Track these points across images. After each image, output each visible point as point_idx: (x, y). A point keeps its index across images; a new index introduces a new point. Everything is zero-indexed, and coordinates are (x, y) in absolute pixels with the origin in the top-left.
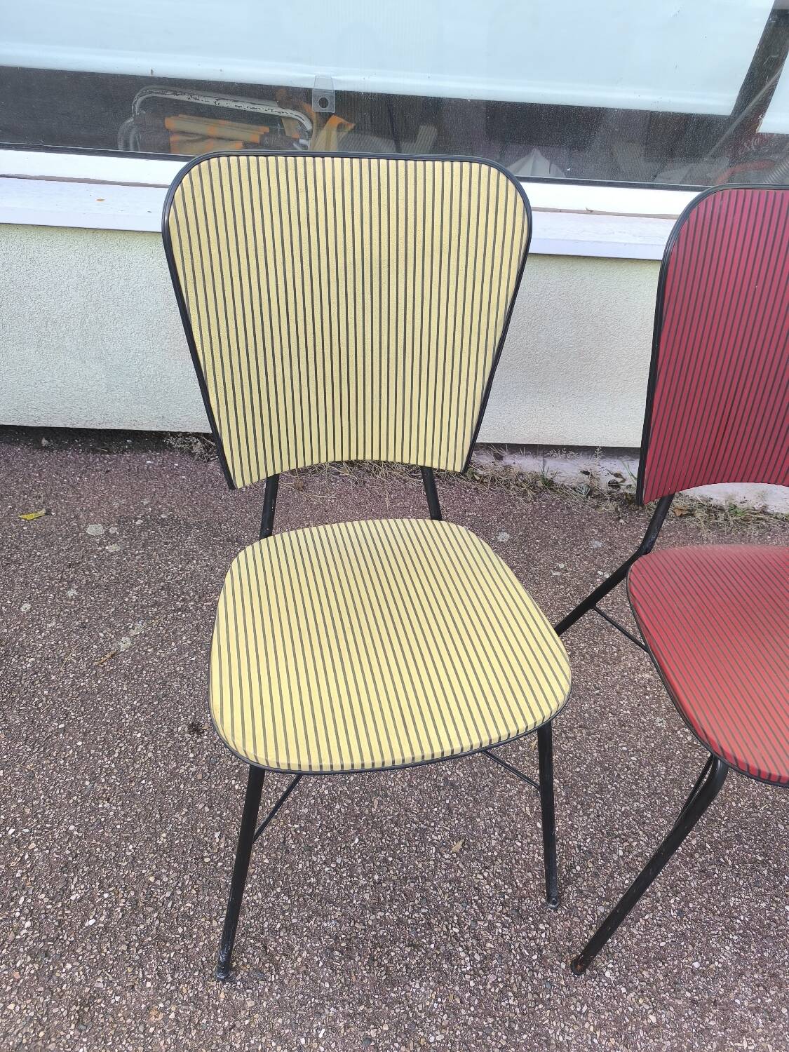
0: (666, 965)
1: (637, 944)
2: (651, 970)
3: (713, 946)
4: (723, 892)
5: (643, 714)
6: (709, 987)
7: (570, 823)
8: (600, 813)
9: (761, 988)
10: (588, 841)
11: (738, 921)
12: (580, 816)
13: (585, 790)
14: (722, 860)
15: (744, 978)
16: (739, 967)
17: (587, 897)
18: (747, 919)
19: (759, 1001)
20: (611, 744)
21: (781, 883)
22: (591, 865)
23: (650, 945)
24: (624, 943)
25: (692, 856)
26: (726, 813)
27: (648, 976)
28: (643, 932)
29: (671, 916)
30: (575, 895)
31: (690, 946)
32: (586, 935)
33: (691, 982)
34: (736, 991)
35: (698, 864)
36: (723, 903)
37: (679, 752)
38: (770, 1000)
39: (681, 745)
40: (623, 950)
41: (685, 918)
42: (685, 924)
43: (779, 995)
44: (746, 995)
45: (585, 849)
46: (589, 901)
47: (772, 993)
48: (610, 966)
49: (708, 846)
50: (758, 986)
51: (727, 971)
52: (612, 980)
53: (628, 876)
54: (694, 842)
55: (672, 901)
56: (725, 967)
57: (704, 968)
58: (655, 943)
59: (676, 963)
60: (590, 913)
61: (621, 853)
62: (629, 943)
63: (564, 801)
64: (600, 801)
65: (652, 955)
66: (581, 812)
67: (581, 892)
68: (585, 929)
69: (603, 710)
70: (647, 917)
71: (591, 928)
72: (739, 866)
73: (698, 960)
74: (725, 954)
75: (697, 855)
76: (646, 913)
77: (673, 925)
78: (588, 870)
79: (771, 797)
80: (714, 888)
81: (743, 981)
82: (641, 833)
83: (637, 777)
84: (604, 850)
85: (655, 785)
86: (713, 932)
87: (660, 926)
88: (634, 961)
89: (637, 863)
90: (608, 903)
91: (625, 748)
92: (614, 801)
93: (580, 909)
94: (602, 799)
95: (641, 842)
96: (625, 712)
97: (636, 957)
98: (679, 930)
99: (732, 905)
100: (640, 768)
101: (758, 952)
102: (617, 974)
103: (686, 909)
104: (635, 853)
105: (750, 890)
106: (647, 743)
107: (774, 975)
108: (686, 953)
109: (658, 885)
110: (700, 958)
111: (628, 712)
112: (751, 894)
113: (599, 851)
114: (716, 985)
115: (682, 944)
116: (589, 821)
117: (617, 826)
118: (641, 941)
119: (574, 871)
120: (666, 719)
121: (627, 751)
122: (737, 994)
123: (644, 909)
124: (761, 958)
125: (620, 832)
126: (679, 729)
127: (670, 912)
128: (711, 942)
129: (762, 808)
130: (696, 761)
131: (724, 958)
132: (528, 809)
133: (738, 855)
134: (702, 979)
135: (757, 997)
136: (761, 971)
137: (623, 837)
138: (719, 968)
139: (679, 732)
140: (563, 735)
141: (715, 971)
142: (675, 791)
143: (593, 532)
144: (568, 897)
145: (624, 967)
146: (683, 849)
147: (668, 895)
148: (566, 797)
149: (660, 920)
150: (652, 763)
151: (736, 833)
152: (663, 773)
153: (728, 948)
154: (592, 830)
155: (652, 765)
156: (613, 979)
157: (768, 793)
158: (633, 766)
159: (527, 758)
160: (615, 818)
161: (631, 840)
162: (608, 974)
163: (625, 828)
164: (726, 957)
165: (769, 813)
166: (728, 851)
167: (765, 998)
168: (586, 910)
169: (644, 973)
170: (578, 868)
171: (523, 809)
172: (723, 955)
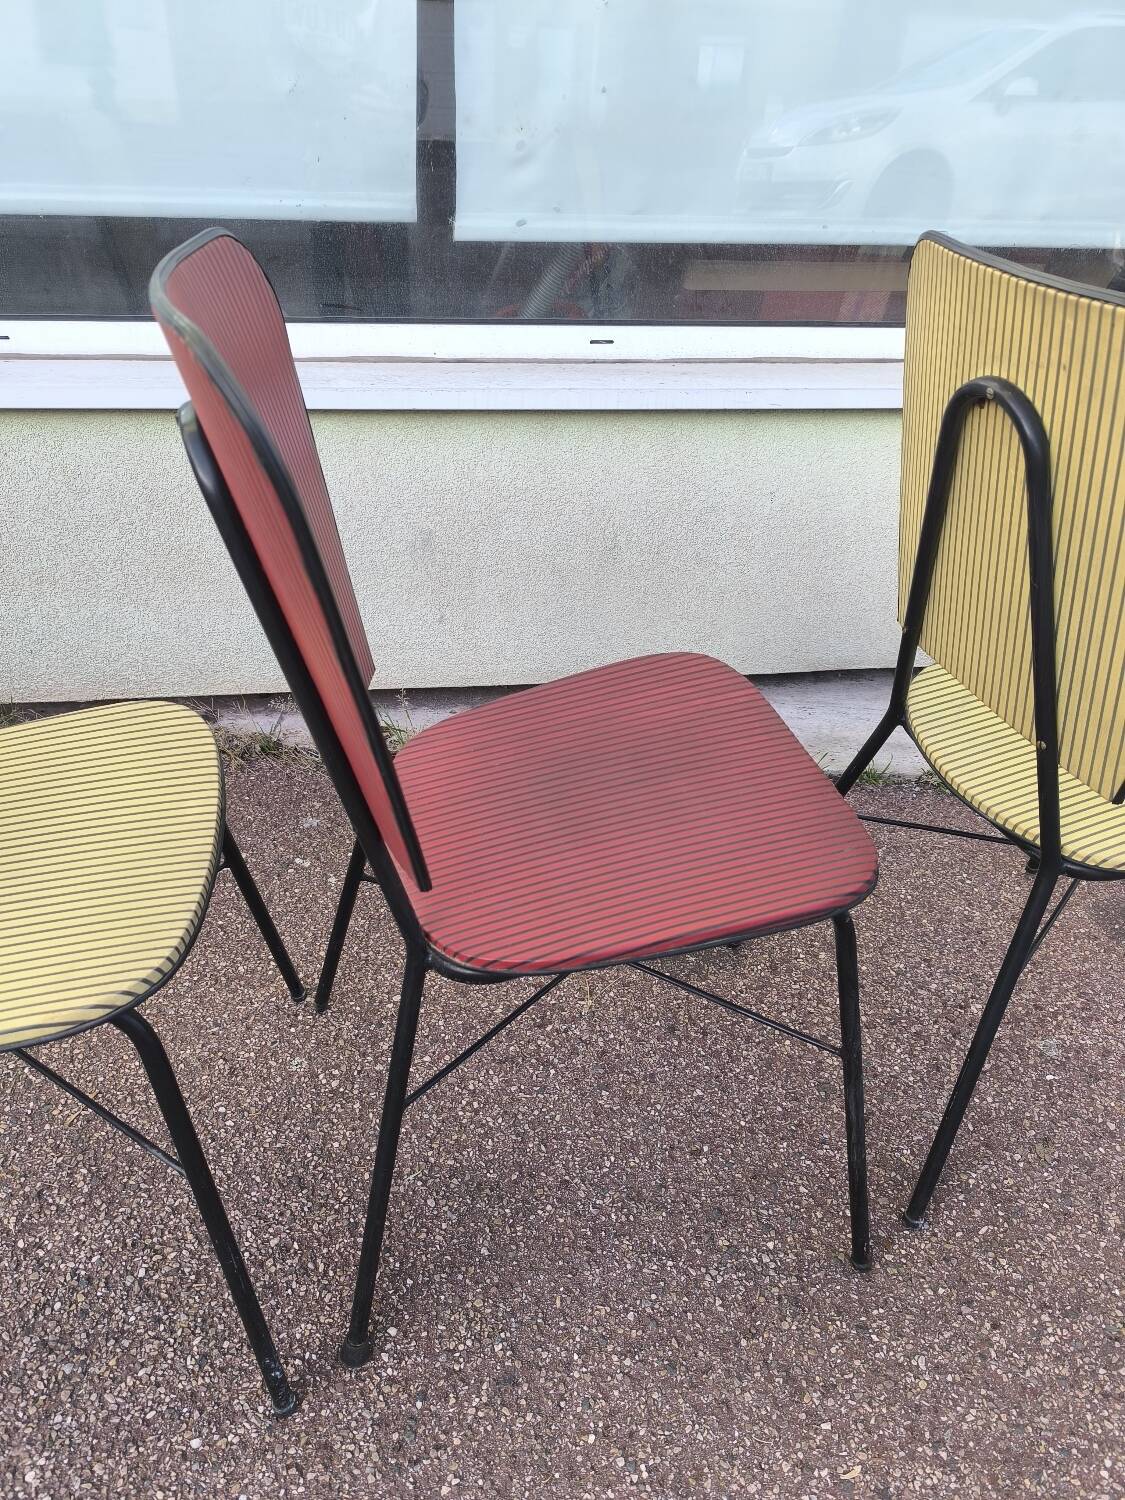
0: (141, 1449)
1: (106, 1420)
2: (110, 1461)
3: (237, 1408)
4: (291, 1316)
5: (274, 1054)
6: (203, 1478)
7: (77, 1233)
8: (135, 1213)
9: (293, 1471)
10: (94, 1260)
11: (298, 1362)
12: (97, 1222)
13: (125, 1180)
14: (310, 1266)
15: (269, 1456)
16: (267, 1439)
17: (51, 1351)
18: (314, 1357)
19: (283, 1491)
20: (203, 1105)
21: (395, 1293)
22: (81, 1298)
23: (128, 1418)
24: (83, 1420)
25: (262, 1265)
26: (349, 1191)
27: (101, 1473)
28: (124, 1398)
29: (185, 1367)
30: (33, 1349)
31: (196, 1414)
32: (21, 1415)
33: (173, 1474)
34: (246, 1481)
35: (267, 1276)
36: (284, 1335)
37: (309, 1106)
38: (301, 1489)
39: (318, 1095)
40: (76, 1433)
41: (207, 1367)
42: (203, 1378)
43: (321, 1478)
44: (261, 1486)
45: (83, 1273)
46: (52, 1357)
47: (310, 1476)
48: (42, 1462)
49: (296, 1246)
50: (288, 1467)
51: (245, 1448)
52: (34, 1486)
53: (137, 1309)
54: (274, 1242)
55: (196, 1342)
56: (243, 1444)
57: (207, 1448)
58: (137, 1414)
59: (160, 1444)
60: (45, 1376)
61: (142, 1273)
62: (92, 1419)
63: (82, 1200)
64: (143, 1195)
65: (124, 1434)
66: (103, 1214)
67: (45, 1343)
68: (22, 1405)
69: (212, 1055)
70: (141, 1373)
71: (36, 1400)
72: (335, 1273)
73: (200, 1436)
74: (253, 1420)
75: (269, 1263)
76: (143, 1365)
77: (180, 1381)
78: (74, 1306)
79: (432, 1160)
80: (278, 1313)
81: (267, 1463)
82: (190, 1237)
83: (222, 1151)
84: (114, 1272)
85: (248, 1160)
86: (245, 1385)
87: (158, 1385)
88: (88, 1449)
89: (163, 1286)
90: (83, 1357)
91: (222, 1110)
92: (168, 1193)
93: (29, 1372)
94: (147, 1191)
95: (184, 1252)
96: (247, 1055)
97: (95, 1441)
98: (187, 1388)
99: (298, 1336)
100: (234, 1136)
101: (312, 1409)
102: (48, 1474)
103: (215, 1351)
104: (166, 1269)
105: (338, 1308)
106: (262, 1096)
107: (328, 1446)
108: (184, 1426)
109: (184, 1317)
110: (205, 1431)
111: (252, 1054)
112: (337, 1315)
113: (106, 1274)
114: (215, 1475)
115: (185, 1410)
116: (111, 1227)
117: (154, 1230)
118: (114, 1413)
119: (48, 1312)
120: (310, 1058)
121: (225, 1114)
122: (246, 1486)
123: (141, 1361)
124: (313, 1420)
125: (155, 1240)
126: (324, 1071)
127: (185, 1359)
128: (236, 1401)
129: (411, 1177)
130: (332, 1116)
131: (247, 1425)
132: (13, 1219)
133: (340, 1254)
134: (195, 1467)
135: (280, 1488)
136: (303, 1441)
137: (157, 1247)
138: (232, 1444)
139: (321, 1077)
140: (129, 1100)
141: (223, 1450)
142: (277, 1165)
143: (313, 806)
144: (19, 1355)
145: (66, 1461)
146: (251, 1255)
147: (193, 1333)
148: (90, 1194)
149: (163, 1375)
150: (257, 1127)
151: (352, 1220)
152: (268, 1140)
153: (261, 1409)
154: (107, 1242)
155: (256, 1131)
156: (36, 1483)
157: (430, 1153)
158: (223, 1135)
159: (50, 1141)
160: (158, 1218)
161: (169, 1250)
162: (30, 1477)
163: (166, 1233)
164: (251, 1423)
165: (420, 1183)
166: (325, 1251)
167: (292, 1487)
168: (40, 1373)
169: (98, 1469)
170: (58, 1306)
171: (6, 1222)
172: (249, 1422)
